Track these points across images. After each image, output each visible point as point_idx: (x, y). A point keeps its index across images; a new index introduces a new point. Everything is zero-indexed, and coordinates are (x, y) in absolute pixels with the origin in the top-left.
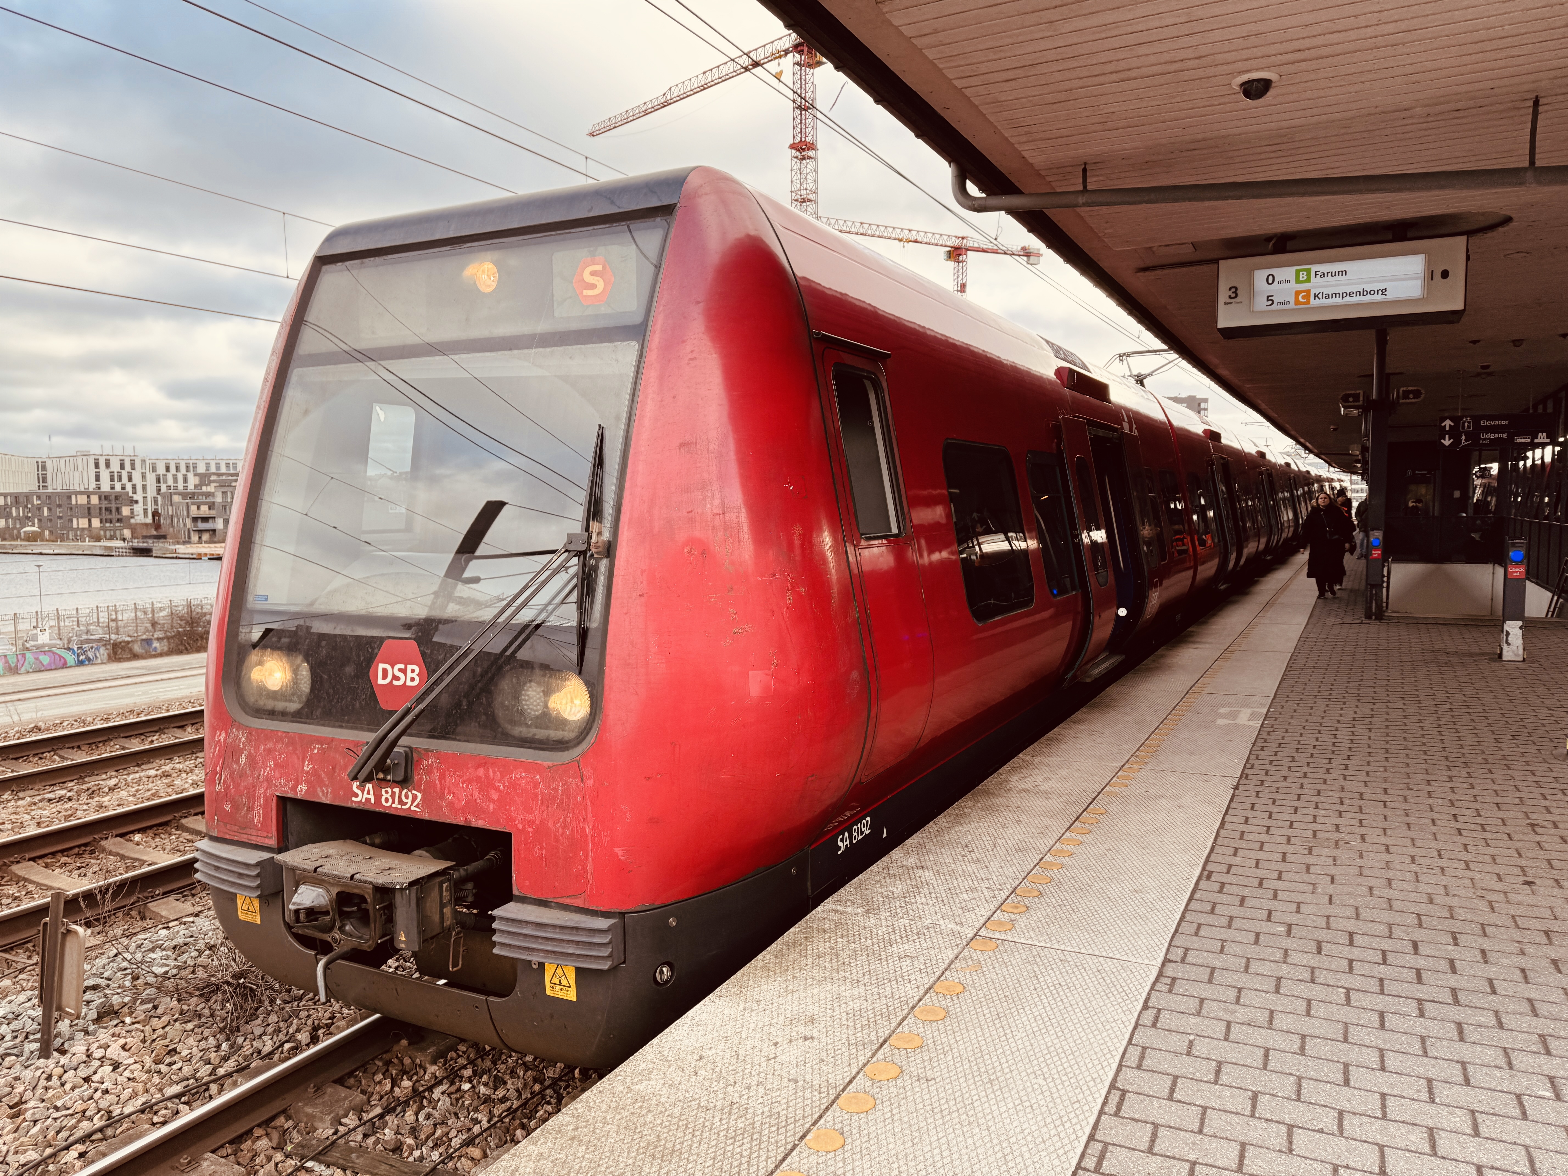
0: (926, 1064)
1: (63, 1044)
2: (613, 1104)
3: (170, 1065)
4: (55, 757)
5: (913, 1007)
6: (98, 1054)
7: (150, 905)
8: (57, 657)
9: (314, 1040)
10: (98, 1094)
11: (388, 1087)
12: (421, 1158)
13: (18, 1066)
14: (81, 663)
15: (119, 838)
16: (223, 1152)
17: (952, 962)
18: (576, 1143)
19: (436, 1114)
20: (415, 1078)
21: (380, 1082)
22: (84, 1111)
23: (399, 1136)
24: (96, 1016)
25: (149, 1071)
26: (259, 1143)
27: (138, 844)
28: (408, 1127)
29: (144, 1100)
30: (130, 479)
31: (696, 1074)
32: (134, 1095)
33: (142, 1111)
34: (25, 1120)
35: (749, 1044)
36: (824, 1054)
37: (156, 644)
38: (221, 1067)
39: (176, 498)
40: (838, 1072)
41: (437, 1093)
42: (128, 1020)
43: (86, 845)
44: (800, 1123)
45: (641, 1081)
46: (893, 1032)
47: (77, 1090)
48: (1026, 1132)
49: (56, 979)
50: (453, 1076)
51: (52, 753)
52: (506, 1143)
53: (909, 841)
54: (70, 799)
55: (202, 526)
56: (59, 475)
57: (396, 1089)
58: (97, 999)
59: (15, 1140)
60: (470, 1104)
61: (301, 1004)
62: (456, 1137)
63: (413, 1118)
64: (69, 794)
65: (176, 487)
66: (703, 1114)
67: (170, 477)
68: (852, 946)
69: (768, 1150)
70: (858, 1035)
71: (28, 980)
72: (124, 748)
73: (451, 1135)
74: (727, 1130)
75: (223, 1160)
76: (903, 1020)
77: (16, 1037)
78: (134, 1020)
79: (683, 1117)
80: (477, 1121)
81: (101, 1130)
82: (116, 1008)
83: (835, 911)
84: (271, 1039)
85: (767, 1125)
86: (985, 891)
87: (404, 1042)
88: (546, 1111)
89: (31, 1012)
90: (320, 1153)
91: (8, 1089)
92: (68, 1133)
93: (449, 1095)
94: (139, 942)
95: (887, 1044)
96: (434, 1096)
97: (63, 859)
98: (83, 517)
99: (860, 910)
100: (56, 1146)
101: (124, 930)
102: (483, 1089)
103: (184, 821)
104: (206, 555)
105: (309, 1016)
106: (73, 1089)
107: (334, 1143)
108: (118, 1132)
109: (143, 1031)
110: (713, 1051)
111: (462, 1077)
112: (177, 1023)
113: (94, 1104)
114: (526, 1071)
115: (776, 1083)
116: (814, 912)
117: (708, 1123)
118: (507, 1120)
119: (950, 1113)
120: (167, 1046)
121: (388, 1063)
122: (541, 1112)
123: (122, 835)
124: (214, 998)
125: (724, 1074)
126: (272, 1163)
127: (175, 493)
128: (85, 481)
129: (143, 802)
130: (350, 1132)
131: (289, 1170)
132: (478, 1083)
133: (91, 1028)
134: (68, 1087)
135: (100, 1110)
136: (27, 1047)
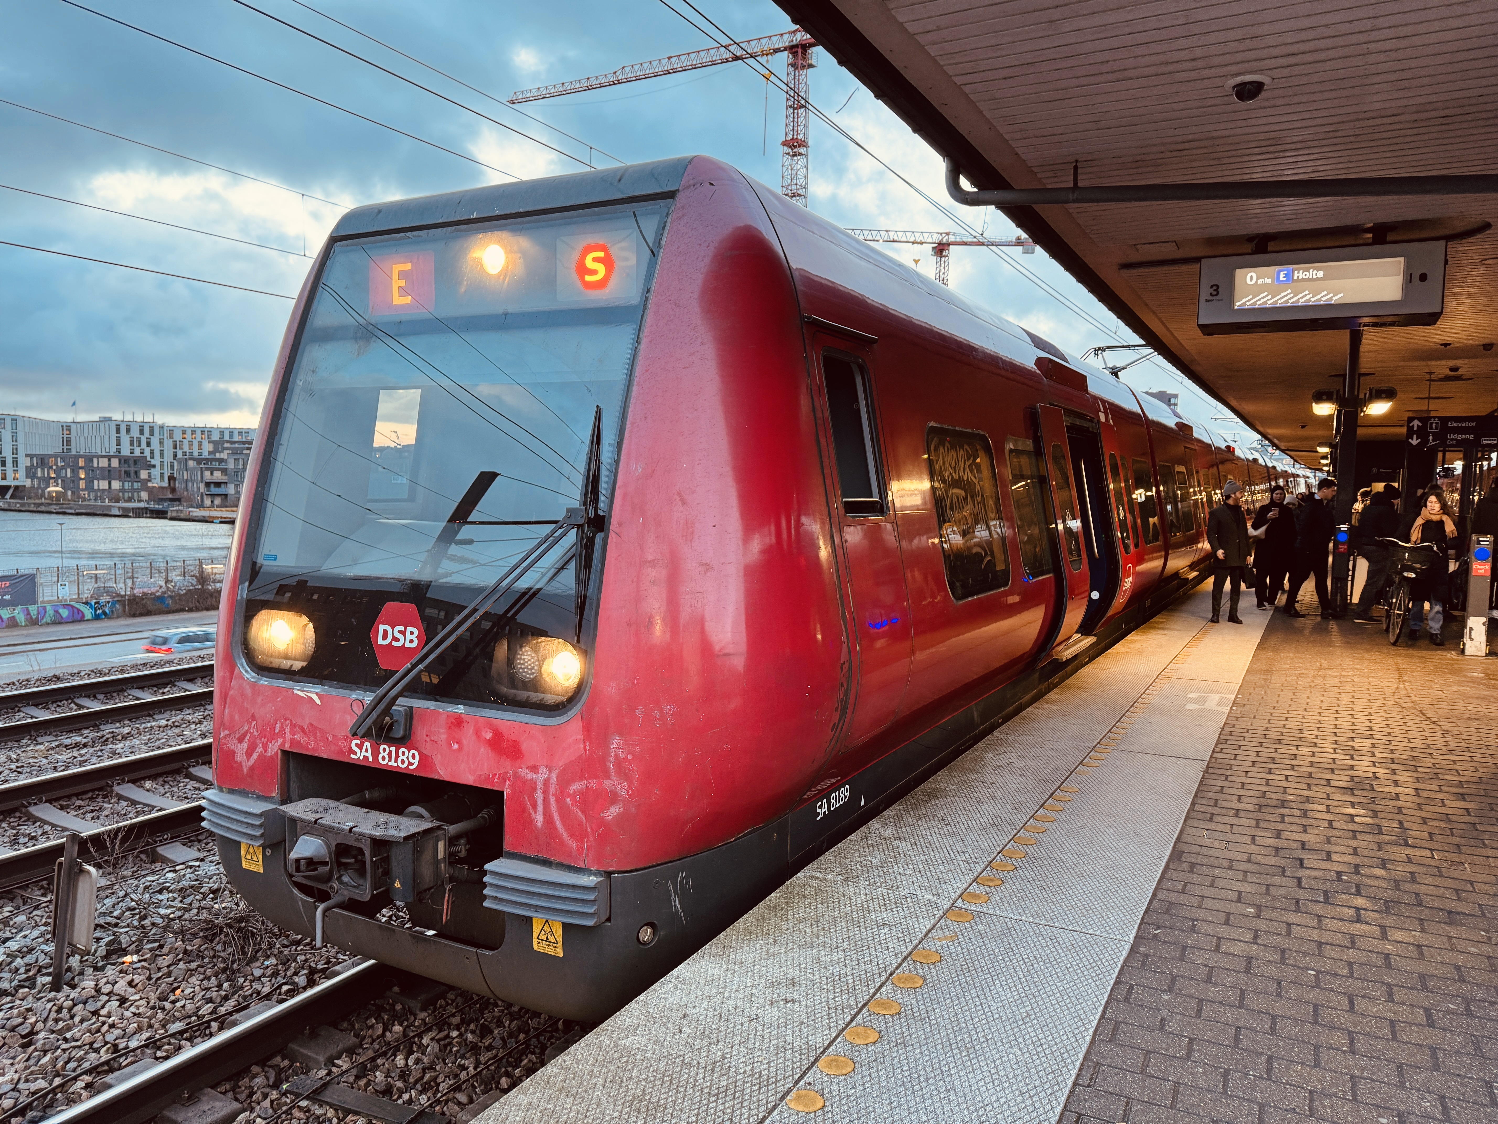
0: (904, 1030)
1: (73, 979)
2: (601, 1058)
3: (173, 1002)
4: (72, 705)
5: (891, 975)
6: (106, 989)
7: (158, 849)
8: (75, 610)
9: (311, 983)
11: (380, 1031)
12: (410, 1101)
13: (30, 999)
14: (97, 618)
15: (130, 785)
16: (223, 1089)
17: (930, 931)
18: (564, 1093)
19: (426, 1060)
20: (406, 1023)
21: (372, 1027)
22: (91, 1044)
23: (389, 1079)
24: (105, 953)
25: (153, 1008)
26: (257, 1080)
27: (148, 790)
28: (398, 1071)
29: (148, 1035)
30: (148, 444)
31: (680, 1032)
33: (146, 1046)
34: (36, 1050)
35: (732, 1003)
36: (805, 1016)
37: (168, 602)
38: (222, 1006)
39: (191, 464)
40: (817, 1035)
41: (426, 1039)
42: (135, 958)
43: (99, 789)
44: (782, 1082)
45: (627, 1036)
46: (872, 997)
47: (85, 1024)
48: (1002, 1101)
49: (69, 916)
50: (442, 1024)
51: (70, 701)
52: (491, 1089)
53: (886, 813)
54: (85, 745)
55: (214, 490)
56: (82, 439)
57: (388, 1034)
58: (107, 937)
59: (26, 1068)
60: (458, 1051)
61: (299, 948)
62: (444, 1082)
63: (403, 1062)
64: (85, 741)
65: (191, 453)
66: (687, 1071)
67: (186, 443)
68: (831, 913)
69: (750, 1109)
70: (837, 999)
71: (42, 916)
72: (137, 699)
73: (439, 1080)
74: (710, 1087)
75: (222, 1096)
76: (881, 987)
77: (30, 970)
78: (141, 958)
79: (667, 1073)
80: (463, 1068)
81: (107, 1063)
82: (124, 946)
83: (816, 878)
84: (270, 981)
85: (749, 1084)
86: (961, 863)
87: (396, 989)
88: (530, 1061)
89: (44, 947)
90: (314, 1092)
91: (20, 1020)
92: (76, 1064)
93: (438, 1041)
94: (148, 884)
95: (865, 1009)
96: (424, 1041)
97: (78, 803)
98: (103, 479)
99: (839, 878)
100: (64, 1076)
101: (133, 872)
102: (470, 1037)
103: (191, 770)
104: (218, 518)
105: (306, 960)
106: (82, 1021)
107: (327, 1083)
108: (123, 1064)
109: (148, 969)
110: (698, 1010)
111: (449, 1025)
112: (181, 963)
113: (101, 1037)
114: (511, 1021)
115: (758, 1044)
116: (794, 878)
117: (691, 1080)
118: (493, 1068)
119: (927, 1079)
120: (172, 984)
121: (380, 1009)
122: (526, 1061)
123: (134, 782)
124: (217, 940)
125: (707, 1033)
126: (268, 1100)
127: (191, 459)
128: (107, 445)
129: (153, 750)
130: (342, 1074)
131: (284, 1108)
132: (466, 1031)
133: (99, 965)
134: (77, 1019)
135: (106, 1043)
136: (39, 980)
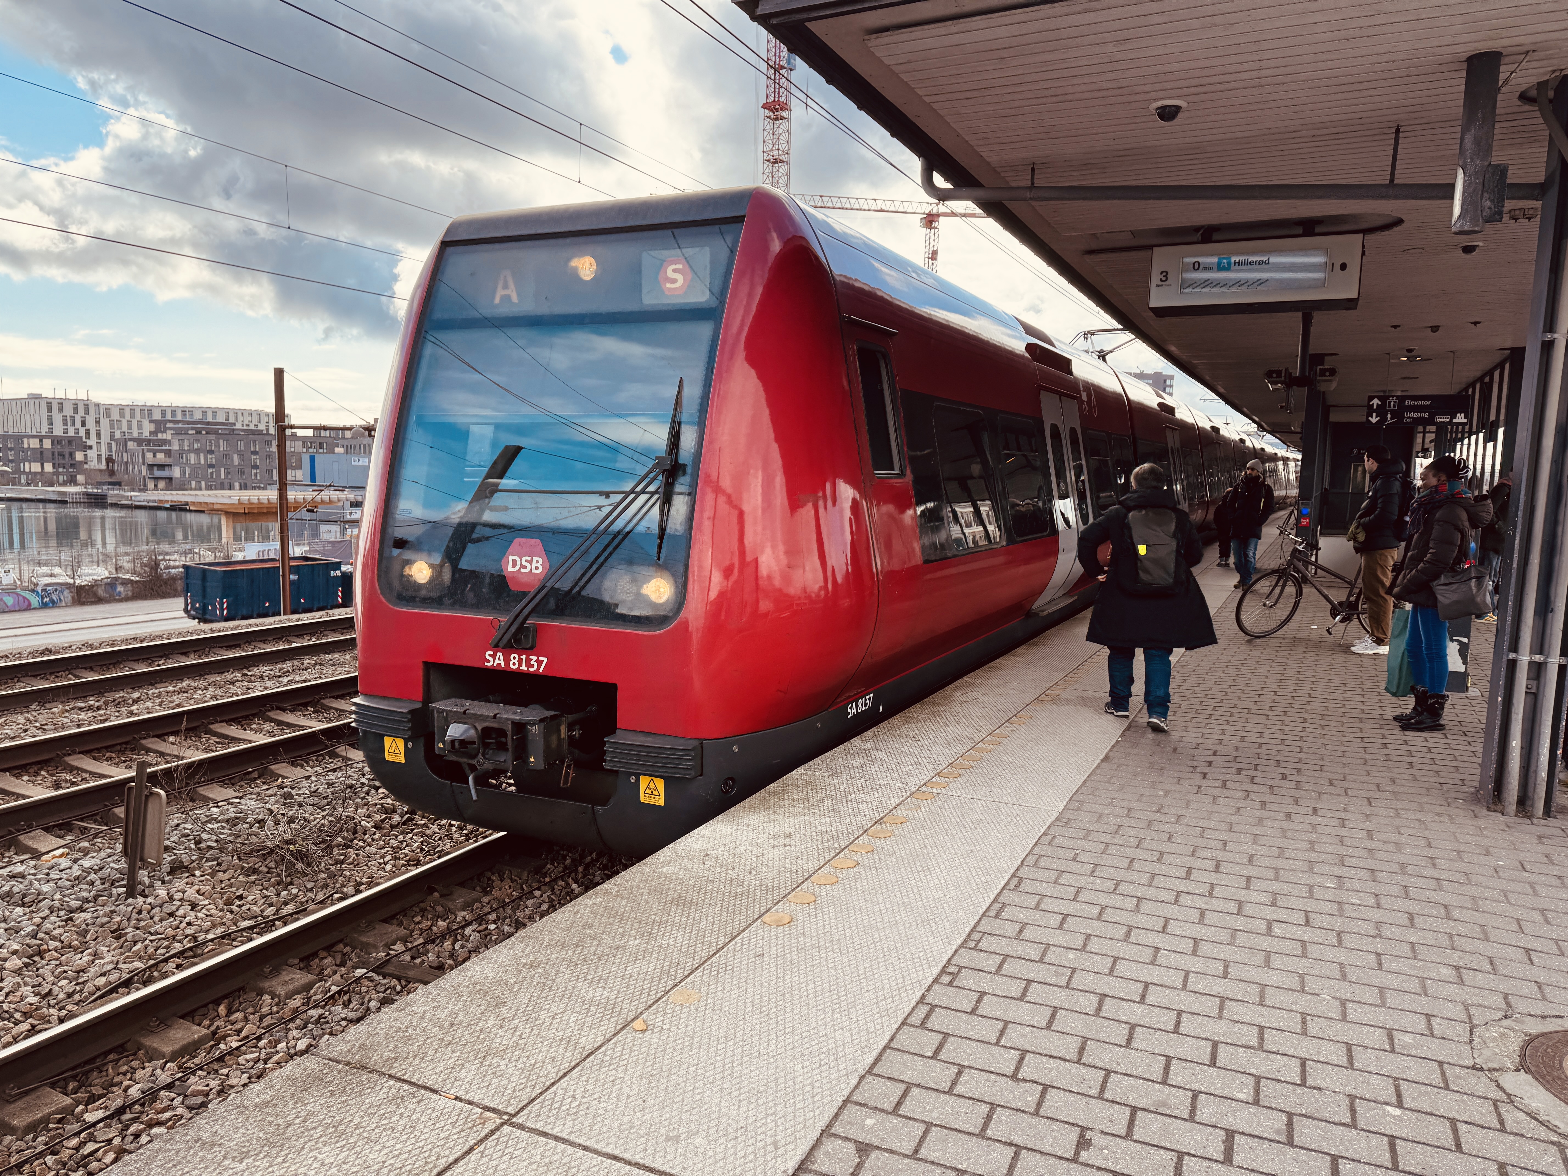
0: (876, 860)
1: (145, 889)
6: (179, 896)
7: (198, 789)
8: (21, 598)
10: (184, 925)
11: (427, 925)
13: (111, 904)
14: (45, 606)
15: (156, 739)
16: (298, 966)
17: (899, 805)
20: (448, 920)
21: (419, 923)
22: (174, 937)
24: (169, 870)
25: (222, 910)
26: (325, 961)
27: (173, 744)
29: (222, 930)
30: (83, 424)
31: (704, 864)
33: (223, 937)
34: (126, 941)
37: (120, 588)
38: (282, 909)
39: (131, 445)
40: (809, 864)
41: (468, 931)
42: (197, 873)
43: (126, 743)
46: (852, 843)
47: (165, 923)
49: (142, 833)
50: (481, 919)
54: (99, 708)
55: (158, 473)
57: (434, 928)
58: (168, 858)
59: (121, 954)
63: (450, 947)
64: (97, 704)
65: (131, 434)
66: (711, 885)
67: (124, 422)
68: (820, 795)
70: (825, 844)
75: (298, 970)
76: (859, 837)
77: (103, 884)
78: (203, 873)
81: (191, 949)
82: (186, 864)
83: (807, 775)
85: (758, 891)
87: (437, 895)
89: (114, 865)
91: (107, 919)
92: (164, 951)
93: (479, 932)
94: (197, 816)
95: (847, 849)
96: (466, 932)
97: (108, 754)
98: (35, 461)
99: (826, 774)
100: (157, 959)
102: (506, 928)
103: (212, 727)
106: (161, 920)
107: (388, 960)
108: (206, 950)
109: (212, 881)
110: (715, 852)
111: (488, 920)
112: (240, 877)
113: (181, 932)
115: (764, 869)
117: (715, 889)
120: (235, 893)
121: (424, 910)
123: (158, 736)
125: (725, 864)
126: (338, 974)
127: (131, 440)
128: (37, 424)
129: (166, 710)
130: (399, 955)
131: (354, 979)
133: (167, 878)
134: (156, 919)
135: (186, 936)
136: (114, 891)
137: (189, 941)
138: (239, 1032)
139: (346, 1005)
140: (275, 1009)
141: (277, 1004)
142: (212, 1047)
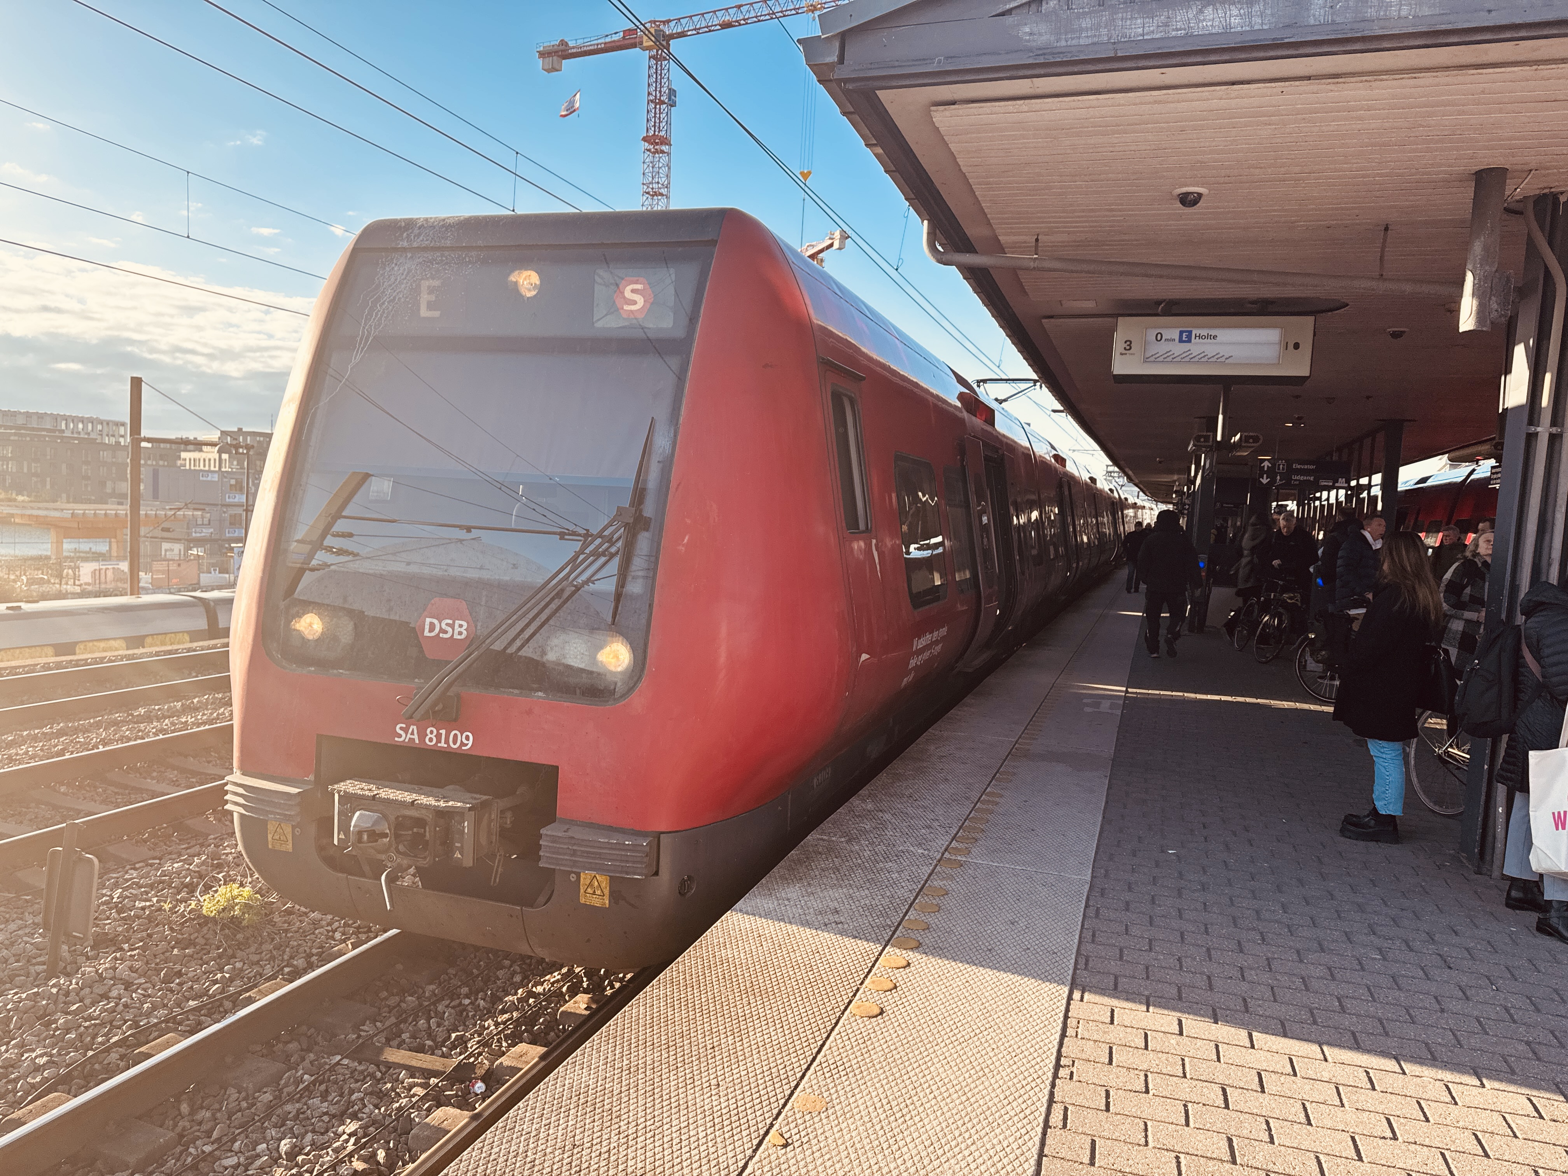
1: (65, 968)
5: (912, 904)
10: (120, 1007)
11: (396, 1002)
17: (931, 874)
21: (386, 999)
25: (161, 990)
26: (291, 1046)
27: (64, 794)
28: (423, 1033)
29: (165, 1012)
32: (154, 1008)
33: (166, 1022)
34: (57, 1029)
42: (126, 947)
46: (903, 919)
47: (98, 1006)
49: (66, 904)
50: (452, 994)
53: (861, 793)
57: (403, 1005)
60: (474, 1016)
61: (290, 935)
68: (847, 864)
75: (262, 1059)
76: (908, 911)
77: (19, 960)
81: (133, 1037)
82: (111, 936)
83: (823, 840)
84: (269, 964)
86: (938, 828)
89: (25, 939)
93: (453, 1008)
105: (299, 945)
106: (93, 1004)
108: (152, 1037)
113: (120, 1015)
126: (307, 1061)
129: (53, 757)
130: (372, 1037)
131: (327, 1067)
132: (476, 999)
133: (92, 954)
134: (88, 1001)
135: (126, 1022)
136: (32, 969)
137: (130, 1028)
138: (209, 1133)
139: (324, 1096)
140: (244, 1104)
141: (245, 1099)
142: (181, 1153)
